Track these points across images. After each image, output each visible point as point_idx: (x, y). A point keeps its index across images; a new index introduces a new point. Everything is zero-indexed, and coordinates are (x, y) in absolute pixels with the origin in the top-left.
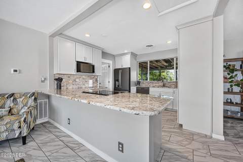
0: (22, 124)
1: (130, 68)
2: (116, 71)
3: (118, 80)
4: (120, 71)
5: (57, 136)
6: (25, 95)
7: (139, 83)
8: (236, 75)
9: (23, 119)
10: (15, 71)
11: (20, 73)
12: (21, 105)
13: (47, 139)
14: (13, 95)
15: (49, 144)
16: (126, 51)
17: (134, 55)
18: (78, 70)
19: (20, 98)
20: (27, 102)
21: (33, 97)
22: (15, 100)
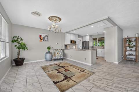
1: (89, 41)
2: (83, 43)
3: (84, 46)
4: (85, 42)
7: (93, 47)
8: (132, 44)
10: (57, 43)
16: (87, 35)
17: (91, 36)
18: (71, 42)
21: (62, 50)
22: (58, 51)
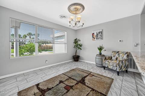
0: (117, 65)
5: (136, 83)
6: (123, 53)
9: (117, 63)
10: (120, 41)
11: (122, 42)
12: (121, 58)
13: (129, 80)
14: (119, 52)
15: (128, 82)
19: (121, 54)
20: (123, 57)
21: (127, 55)
